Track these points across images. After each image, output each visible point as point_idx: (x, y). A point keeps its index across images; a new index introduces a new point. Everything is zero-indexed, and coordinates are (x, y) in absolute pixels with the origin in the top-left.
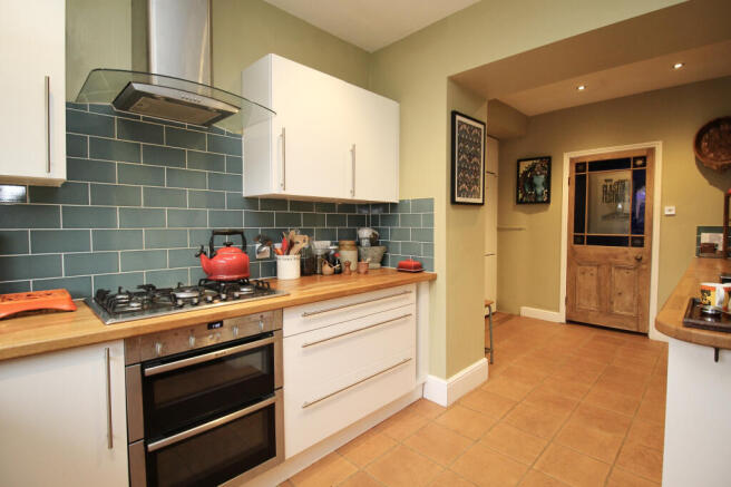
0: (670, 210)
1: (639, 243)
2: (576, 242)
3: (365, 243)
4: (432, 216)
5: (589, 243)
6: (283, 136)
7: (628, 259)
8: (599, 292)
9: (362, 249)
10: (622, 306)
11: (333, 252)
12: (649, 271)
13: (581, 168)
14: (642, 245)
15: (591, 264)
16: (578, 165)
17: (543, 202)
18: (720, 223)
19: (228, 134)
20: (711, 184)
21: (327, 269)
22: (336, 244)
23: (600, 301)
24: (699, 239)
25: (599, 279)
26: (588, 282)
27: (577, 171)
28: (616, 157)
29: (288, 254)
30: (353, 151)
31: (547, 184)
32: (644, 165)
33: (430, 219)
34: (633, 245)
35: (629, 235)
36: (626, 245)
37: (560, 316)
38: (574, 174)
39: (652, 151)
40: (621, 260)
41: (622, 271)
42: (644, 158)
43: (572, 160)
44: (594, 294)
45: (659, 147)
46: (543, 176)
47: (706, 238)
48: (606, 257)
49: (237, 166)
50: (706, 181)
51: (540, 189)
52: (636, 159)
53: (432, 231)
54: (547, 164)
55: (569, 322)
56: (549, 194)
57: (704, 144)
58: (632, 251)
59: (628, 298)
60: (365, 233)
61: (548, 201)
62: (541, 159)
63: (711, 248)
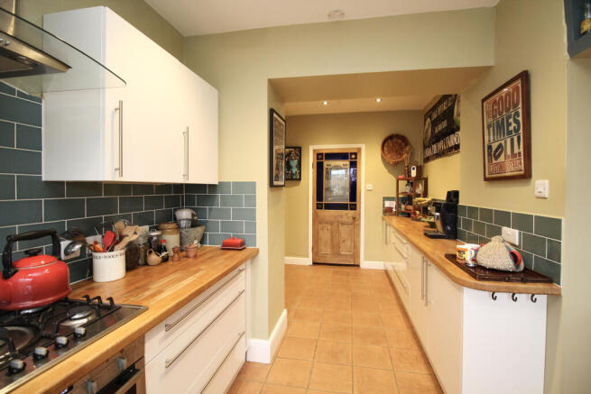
0: (370, 186)
1: (354, 207)
2: (318, 208)
3: (183, 224)
4: (254, 198)
5: (326, 209)
6: (120, 109)
7: (348, 218)
8: (332, 240)
9: (184, 232)
10: (345, 250)
11: (155, 238)
12: (359, 225)
13: (320, 157)
14: (355, 209)
15: (327, 223)
16: (318, 155)
17: (296, 179)
18: (395, 195)
19: (20, 94)
20: (389, 172)
21: (154, 258)
22: (158, 229)
23: (333, 248)
24: (384, 204)
25: (332, 233)
26: (325, 235)
27: (318, 159)
28: (340, 152)
29: (112, 250)
30: (187, 133)
31: (299, 166)
32: (356, 158)
33: (252, 200)
34: (351, 209)
35: (348, 202)
36: (347, 209)
37: (308, 261)
38: (316, 161)
39: (359, 149)
40: (345, 219)
41: (346, 226)
42: (356, 154)
43: (314, 151)
44: (329, 242)
45: (363, 147)
46: (296, 161)
47: (388, 204)
48: (336, 217)
49: (33, 139)
50: (386, 171)
51: (295, 170)
52: (351, 154)
53: (254, 211)
54: (298, 151)
55: (314, 264)
56: (300, 173)
57: (385, 149)
58: (350, 213)
59: (348, 243)
60: (185, 214)
61: (300, 179)
62: (295, 148)
63: (390, 209)
